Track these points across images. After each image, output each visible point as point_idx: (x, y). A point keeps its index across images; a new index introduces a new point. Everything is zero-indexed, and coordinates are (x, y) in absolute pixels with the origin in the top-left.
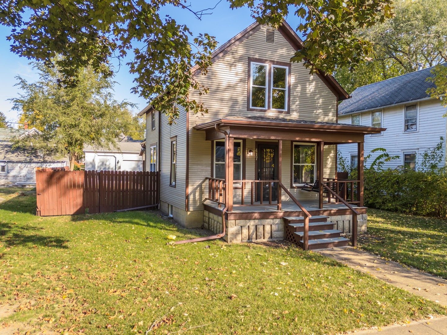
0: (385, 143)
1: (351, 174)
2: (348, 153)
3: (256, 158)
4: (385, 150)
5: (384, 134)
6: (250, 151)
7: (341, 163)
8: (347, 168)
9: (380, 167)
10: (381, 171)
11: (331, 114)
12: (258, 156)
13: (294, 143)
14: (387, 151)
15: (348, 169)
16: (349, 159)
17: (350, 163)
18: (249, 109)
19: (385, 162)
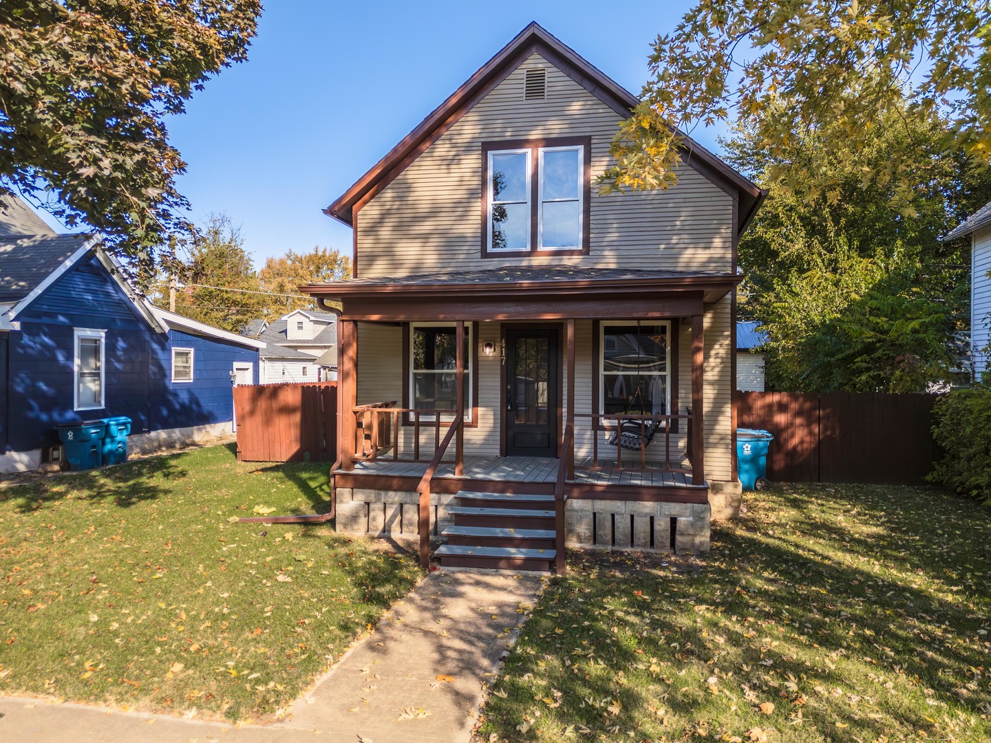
3: (502, 360)
6: (489, 345)
11: (717, 242)
12: (507, 356)
13: (604, 324)
18: (485, 255)
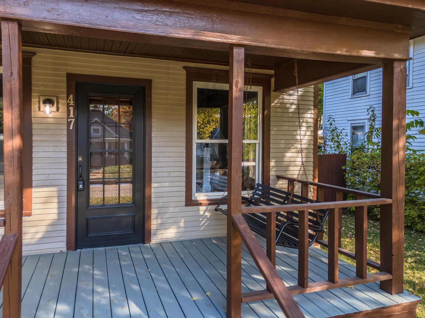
0: (416, 101)
1: (353, 157)
2: (346, 122)
3: (69, 123)
4: (417, 114)
5: (415, 85)
6: (48, 102)
7: (333, 138)
8: (344, 147)
9: (407, 144)
10: (412, 152)
13: (197, 85)
14: (420, 116)
15: (346, 149)
16: (349, 131)
17: (349, 137)
19: (417, 136)
